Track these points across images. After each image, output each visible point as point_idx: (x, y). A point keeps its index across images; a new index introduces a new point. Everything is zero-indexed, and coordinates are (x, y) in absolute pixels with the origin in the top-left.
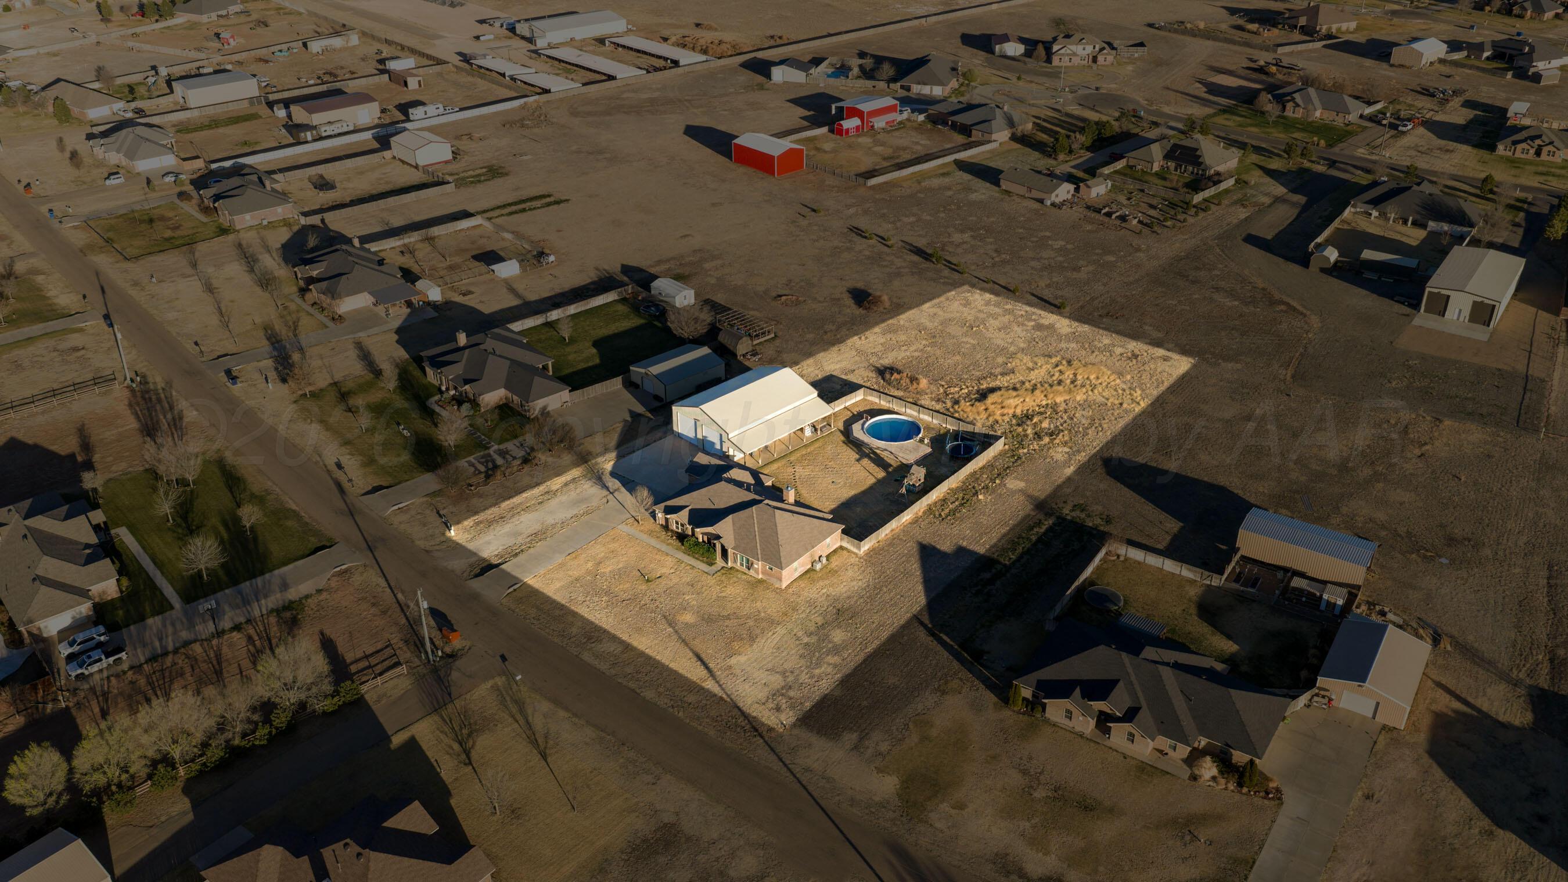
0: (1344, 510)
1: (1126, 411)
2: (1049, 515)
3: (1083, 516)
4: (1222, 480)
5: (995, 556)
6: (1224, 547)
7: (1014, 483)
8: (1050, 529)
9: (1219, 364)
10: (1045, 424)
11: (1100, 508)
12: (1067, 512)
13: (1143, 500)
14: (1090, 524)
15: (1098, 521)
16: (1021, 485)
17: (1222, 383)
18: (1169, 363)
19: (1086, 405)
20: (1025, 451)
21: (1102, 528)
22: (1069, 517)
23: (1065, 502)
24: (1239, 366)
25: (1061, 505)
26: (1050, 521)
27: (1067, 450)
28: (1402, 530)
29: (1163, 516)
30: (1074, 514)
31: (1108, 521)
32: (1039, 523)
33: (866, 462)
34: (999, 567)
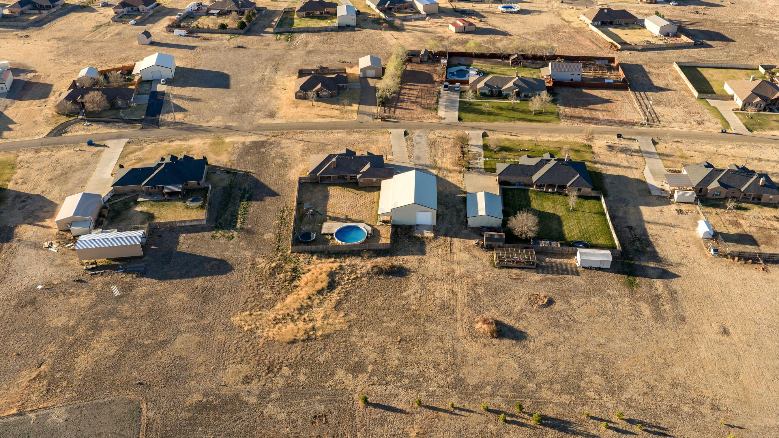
0: (94, 295)
1: (244, 310)
2: (242, 229)
3: (226, 235)
4: (166, 285)
5: (250, 203)
6: (153, 247)
7: (269, 236)
8: (236, 223)
9: (205, 395)
10: (282, 275)
11: (221, 241)
12: (235, 233)
13: (203, 255)
14: (220, 232)
15: (218, 235)
16: (266, 236)
17: (195, 371)
18: (243, 375)
19: (271, 304)
20: (279, 255)
21: (214, 232)
22: (232, 231)
23: (239, 237)
24: (189, 401)
25: (240, 235)
26: (239, 225)
27: (259, 266)
28: (61, 297)
29: (189, 251)
30: (231, 234)
31: (213, 237)
32: (243, 223)
33: (344, 217)
34: (244, 200)
